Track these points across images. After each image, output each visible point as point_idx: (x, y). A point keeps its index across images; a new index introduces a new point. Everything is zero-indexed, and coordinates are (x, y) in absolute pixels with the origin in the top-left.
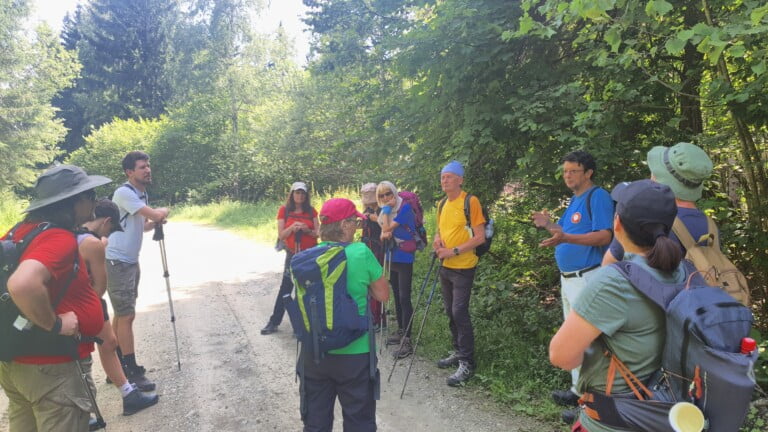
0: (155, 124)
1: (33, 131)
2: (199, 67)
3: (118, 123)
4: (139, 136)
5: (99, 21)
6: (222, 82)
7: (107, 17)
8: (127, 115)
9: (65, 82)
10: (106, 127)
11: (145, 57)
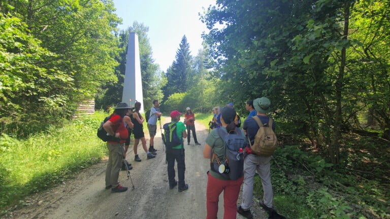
0: (184, 94)
1: (156, 96)
2: (194, 80)
3: (175, 94)
4: (180, 97)
5: (173, 70)
6: (199, 84)
7: (175, 69)
8: (178, 92)
9: (164, 85)
10: (172, 95)
11: (183, 78)
